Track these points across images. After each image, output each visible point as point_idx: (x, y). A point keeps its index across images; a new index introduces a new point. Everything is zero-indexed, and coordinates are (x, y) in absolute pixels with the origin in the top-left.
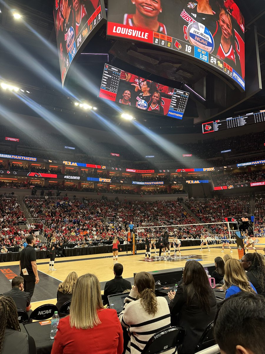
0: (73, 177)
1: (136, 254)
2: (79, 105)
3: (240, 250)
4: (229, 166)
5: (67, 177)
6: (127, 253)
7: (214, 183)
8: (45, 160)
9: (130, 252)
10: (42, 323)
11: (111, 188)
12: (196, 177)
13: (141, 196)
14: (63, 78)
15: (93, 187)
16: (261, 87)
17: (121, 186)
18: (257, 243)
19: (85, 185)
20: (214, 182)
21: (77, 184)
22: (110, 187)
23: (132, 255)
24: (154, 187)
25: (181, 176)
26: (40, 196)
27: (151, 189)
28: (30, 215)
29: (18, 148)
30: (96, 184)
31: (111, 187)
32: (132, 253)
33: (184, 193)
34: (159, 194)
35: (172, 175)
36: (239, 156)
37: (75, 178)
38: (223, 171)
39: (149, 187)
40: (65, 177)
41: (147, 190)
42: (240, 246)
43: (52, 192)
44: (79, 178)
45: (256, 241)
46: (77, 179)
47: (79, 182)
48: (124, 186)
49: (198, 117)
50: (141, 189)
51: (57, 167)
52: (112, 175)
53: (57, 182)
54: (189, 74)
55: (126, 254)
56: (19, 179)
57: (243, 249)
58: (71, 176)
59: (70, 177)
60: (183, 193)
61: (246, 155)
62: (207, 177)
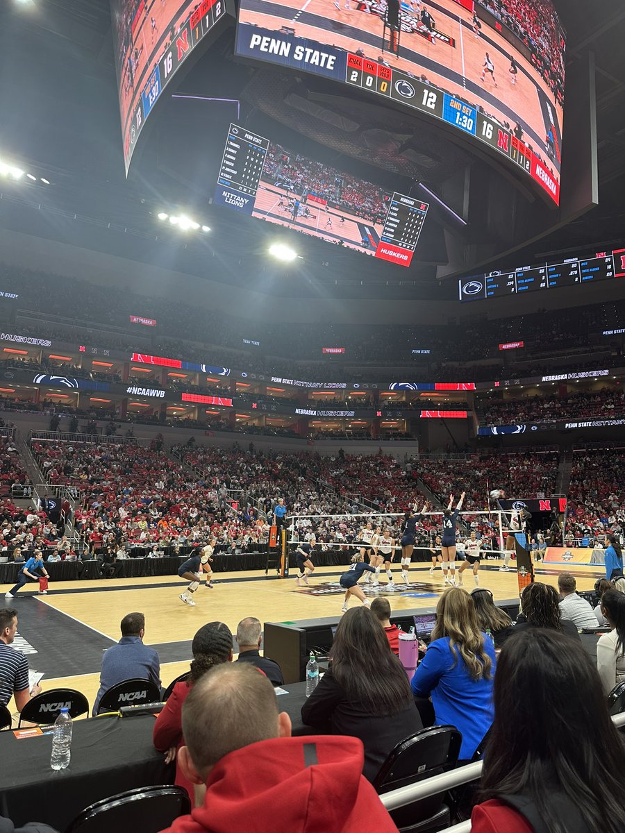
0: (148, 390)
1: (286, 576)
2: (168, 219)
3: (523, 575)
4: (517, 382)
5: (135, 391)
6: (267, 573)
7: (479, 420)
8: (82, 349)
9: (273, 572)
10: (21, 733)
11: (237, 420)
12: (439, 402)
13: (309, 444)
14: (128, 153)
15: (196, 418)
16: (595, 200)
17: (262, 416)
18: (569, 562)
19: (176, 411)
20: (478, 417)
21: (157, 409)
22: (235, 418)
23: (279, 578)
24: (341, 422)
25: (404, 398)
26: (68, 433)
27: (331, 426)
28: (41, 477)
29: (17, 317)
30: (203, 410)
31: (238, 418)
32: (279, 574)
33: (410, 440)
34: (350, 439)
35: (383, 395)
36: (542, 357)
37: (152, 393)
38: (501, 391)
39: (327, 422)
40: (129, 390)
41: (324, 428)
42: (523, 568)
43: (97, 425)
44: (162, 394)
45: (566, 556)
46: (158, 396)
47: (163, 403)
48: (269, 417)
49: (448, 262)
50: (310, 426)
51: (111, 365)
52: (243, 390)
53: (109, 401)
54: (431, 160)
55: (265, 575)
56: (17, 391)
57: (530, 574)
58: (144, 389)
59: (140, 391)
60: (407, 440)
61: (557, 356)
62: (464, 403)
